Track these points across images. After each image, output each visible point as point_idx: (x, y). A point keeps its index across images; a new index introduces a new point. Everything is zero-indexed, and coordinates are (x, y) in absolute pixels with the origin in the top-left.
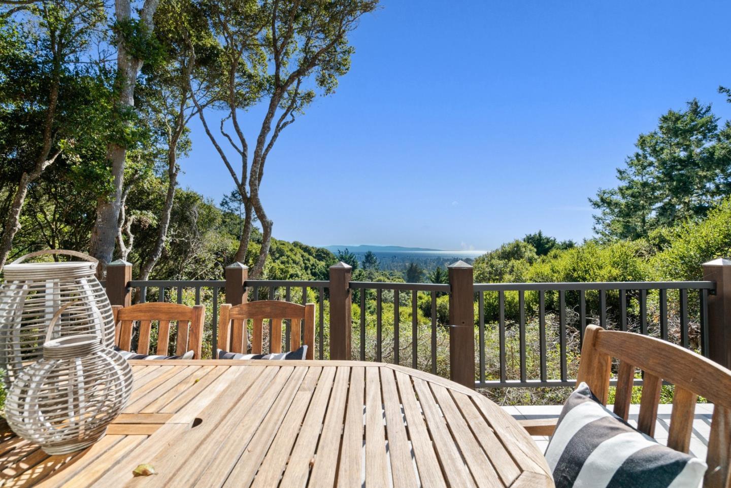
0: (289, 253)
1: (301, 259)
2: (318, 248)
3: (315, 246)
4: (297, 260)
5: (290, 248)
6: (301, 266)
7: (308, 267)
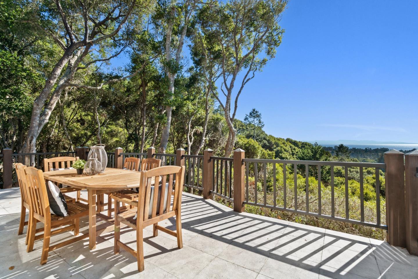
0: (282, 145)
1: (290, 149)
2: (303, 142)
3: (301, 141)
4: (287, 149)
5: (283, 142)
6: (289, 153)
7: (294, 153)
